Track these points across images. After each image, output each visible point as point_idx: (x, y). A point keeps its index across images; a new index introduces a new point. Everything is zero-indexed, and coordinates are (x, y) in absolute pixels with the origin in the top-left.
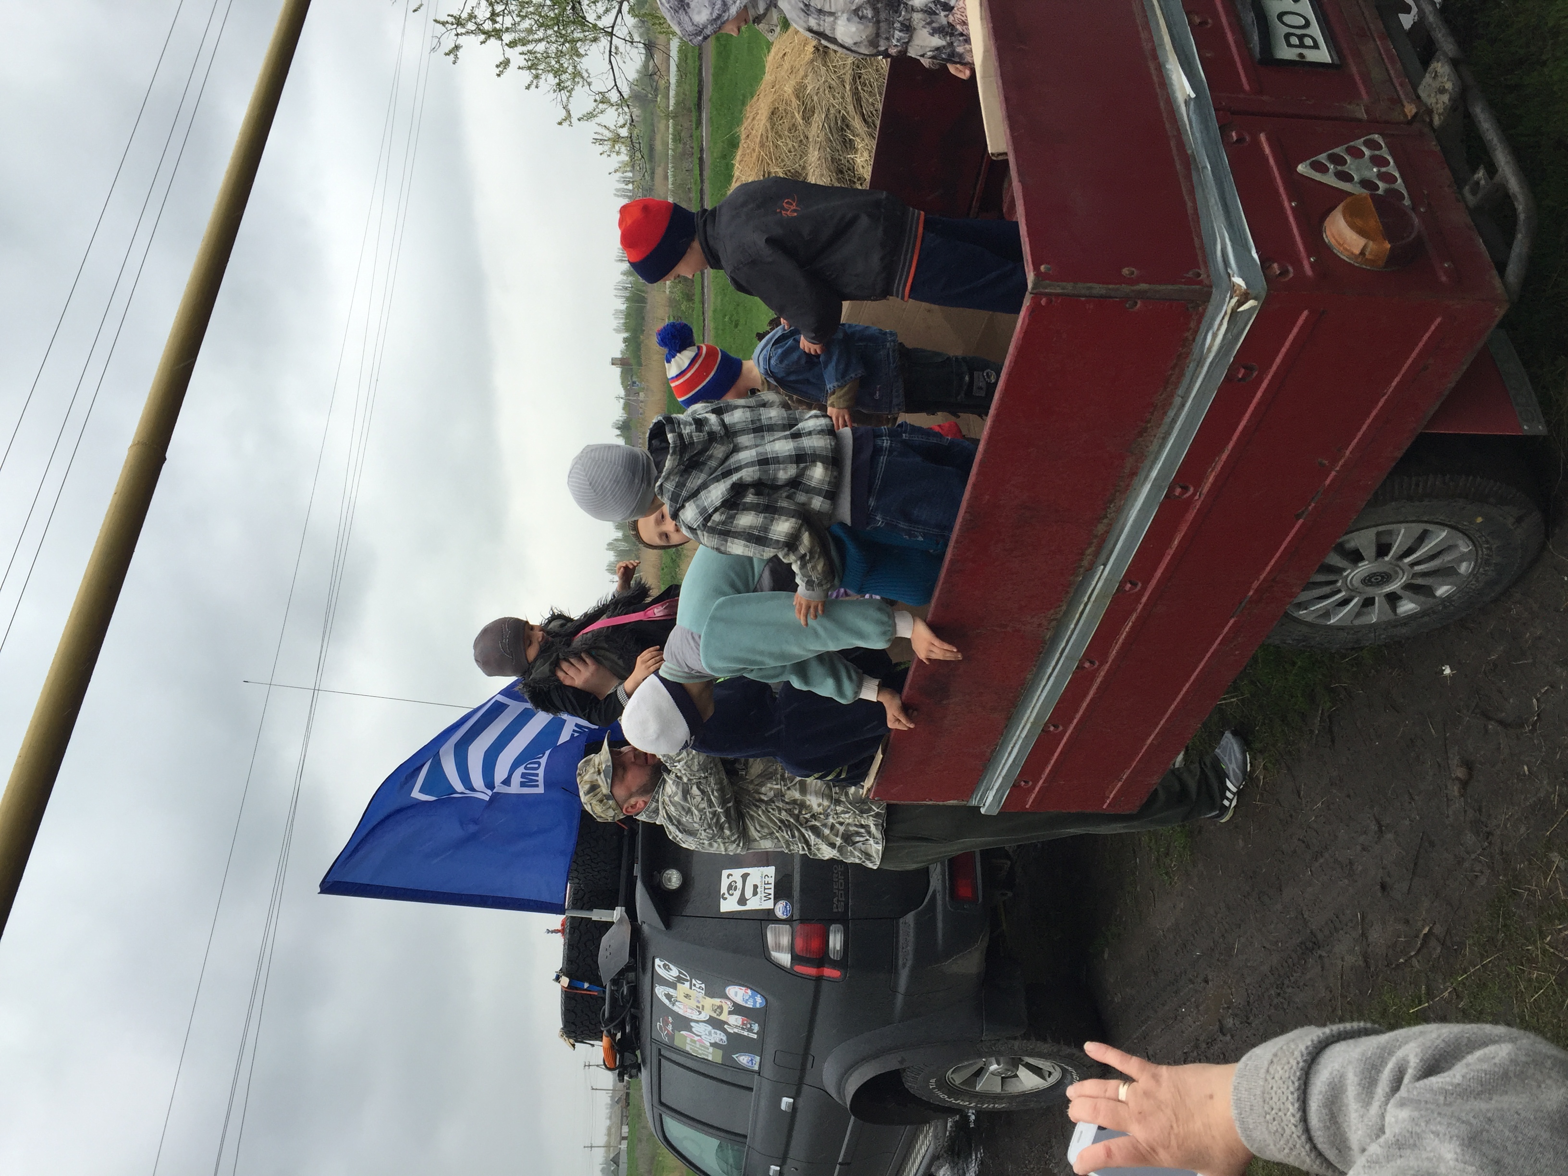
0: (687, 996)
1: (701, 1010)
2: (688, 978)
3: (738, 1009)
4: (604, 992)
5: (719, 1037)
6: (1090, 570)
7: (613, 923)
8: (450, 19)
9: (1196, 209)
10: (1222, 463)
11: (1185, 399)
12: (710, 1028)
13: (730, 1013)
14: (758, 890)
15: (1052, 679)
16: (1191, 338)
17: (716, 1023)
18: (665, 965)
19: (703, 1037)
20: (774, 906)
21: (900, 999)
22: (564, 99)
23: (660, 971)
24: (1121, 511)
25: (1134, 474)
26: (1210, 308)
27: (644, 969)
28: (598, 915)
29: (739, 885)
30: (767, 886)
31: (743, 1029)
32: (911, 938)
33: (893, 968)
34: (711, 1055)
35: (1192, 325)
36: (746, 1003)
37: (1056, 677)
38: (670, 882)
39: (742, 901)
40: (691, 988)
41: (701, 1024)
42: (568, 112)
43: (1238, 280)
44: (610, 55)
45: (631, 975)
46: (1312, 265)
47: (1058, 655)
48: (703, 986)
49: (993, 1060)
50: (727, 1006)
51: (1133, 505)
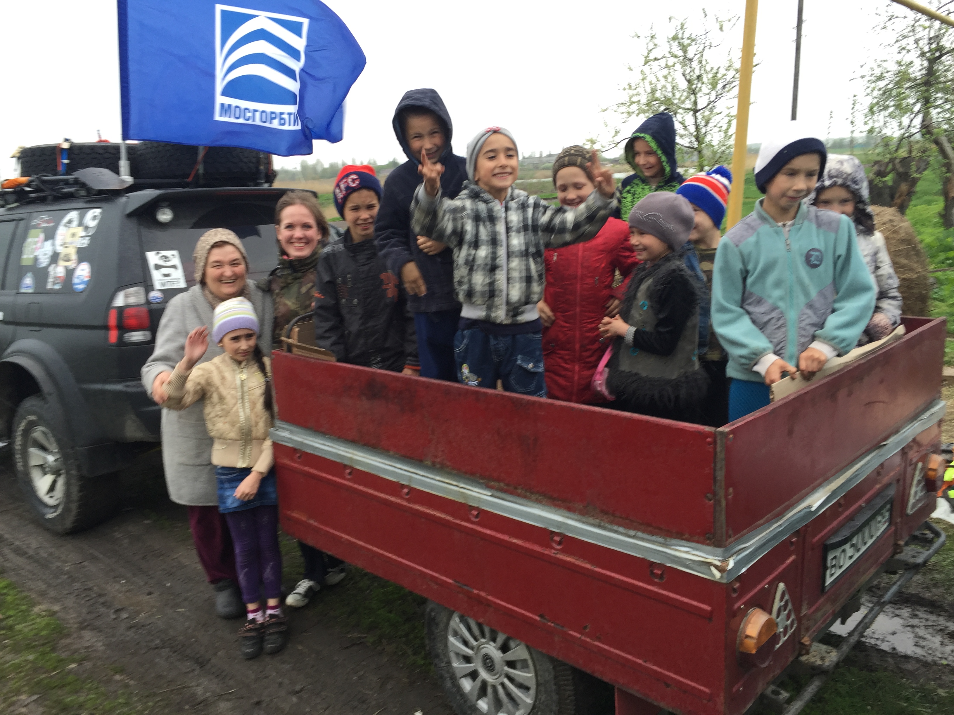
0: (74, 235)
1: (64, 246)
2: (89, 235)
3: (70, 272)
4: (61, 174)
5: (44, 261)
6: (488, 487)
10: (582, 565)
11: (634, 537)
12: (50, 254)
13: (66, 267)
14: (167, 277)
15: (392, 469)
16: (684, 537)
17: (55, 258)
18: (96, 216)
19: (41, 249)
20: (157, 290)
23: (90, 214)
24: (538, 502)
26: (709, 548)
28: (124, 164)
29: (168, 264)
30: (170, 283)
31: (54, 278)
33: (122, 379)
34: (27, 257)
36: (77, 278)
37: (394, 471)
38: (162, 214)
39: (157, 267)
40: (81, 237)
41: (52, 247)
43: (731, 564)
45: (83, 193)
46: (739, 607)
47: (412, 470)
48: (85, 246)
50: (71, 264)
51: (542, 510)
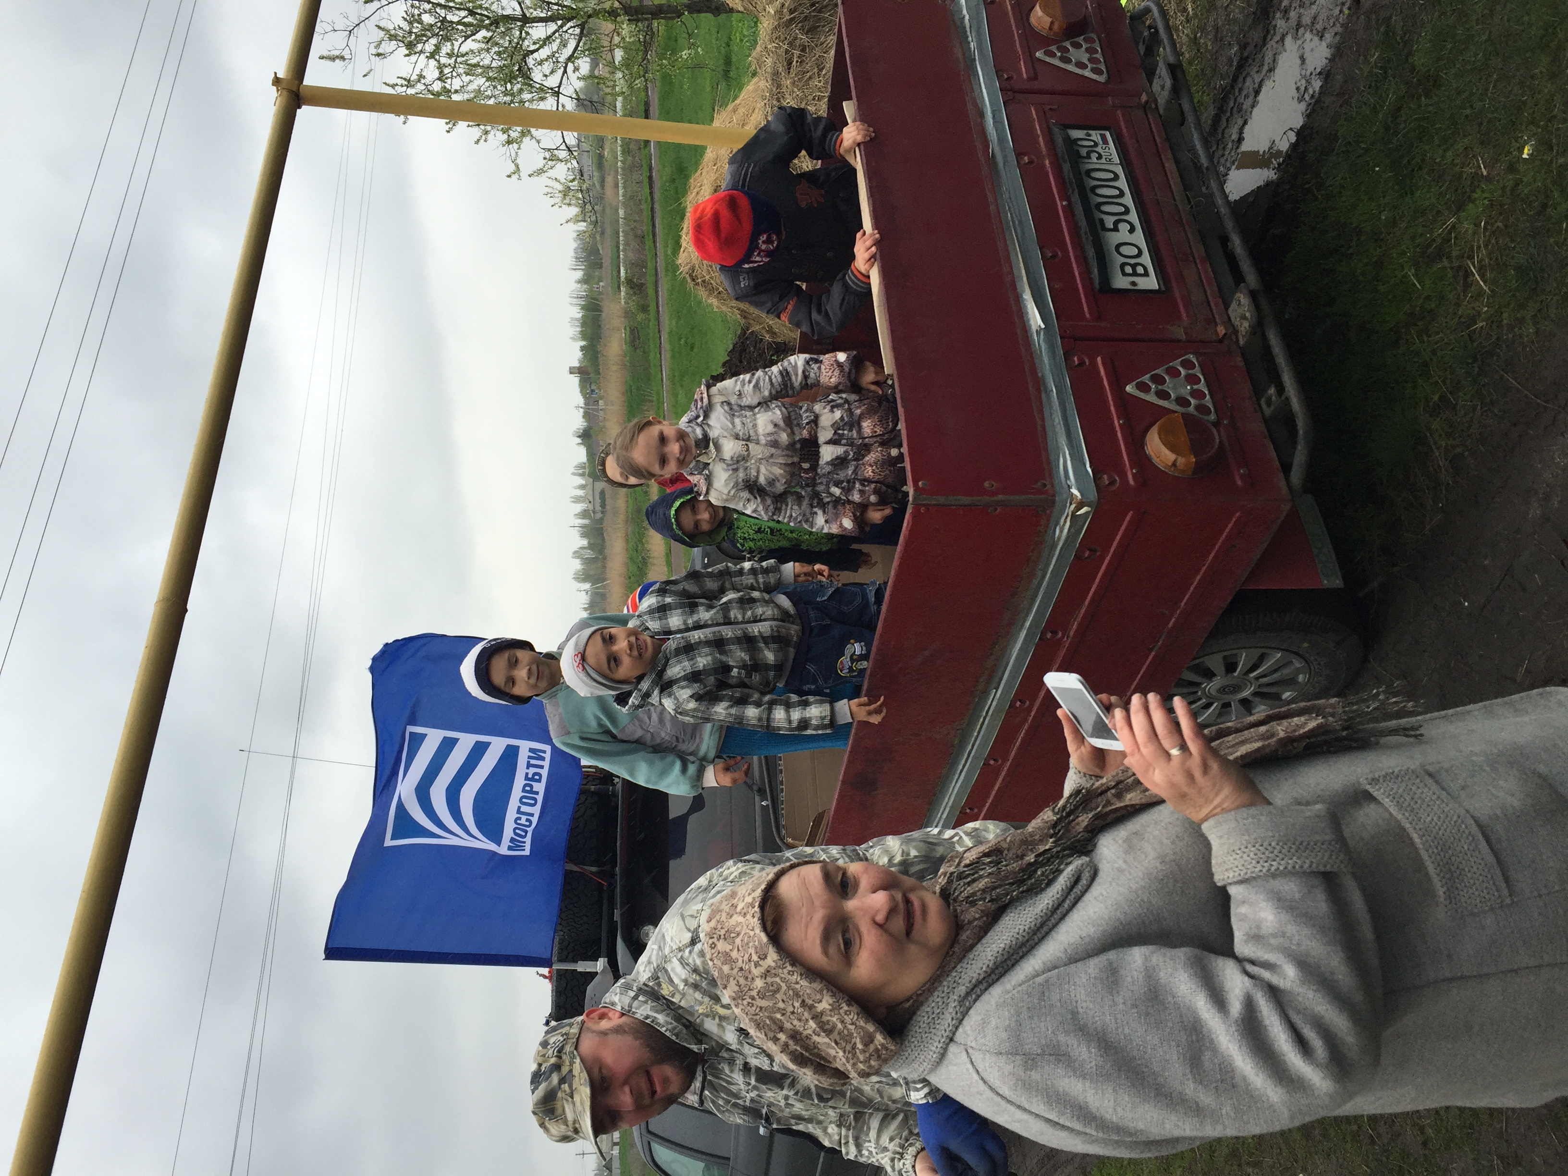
6: (985, 693)
7: (596, 973)
8: (400, 82)
9: (1044, 427)
10: (1082, 614)
11: (1045, 573)
15: (963, 774)
22: (513, 153)
24: (1004, 649)
26: (1056, 511)
28: (582, 966)
35: (1043, 522)
37: (967, 772)
42: (517, 166)
43: (1074, 491)
46: (1134, 475)
47: (966, 755)
51: (1014, 646)
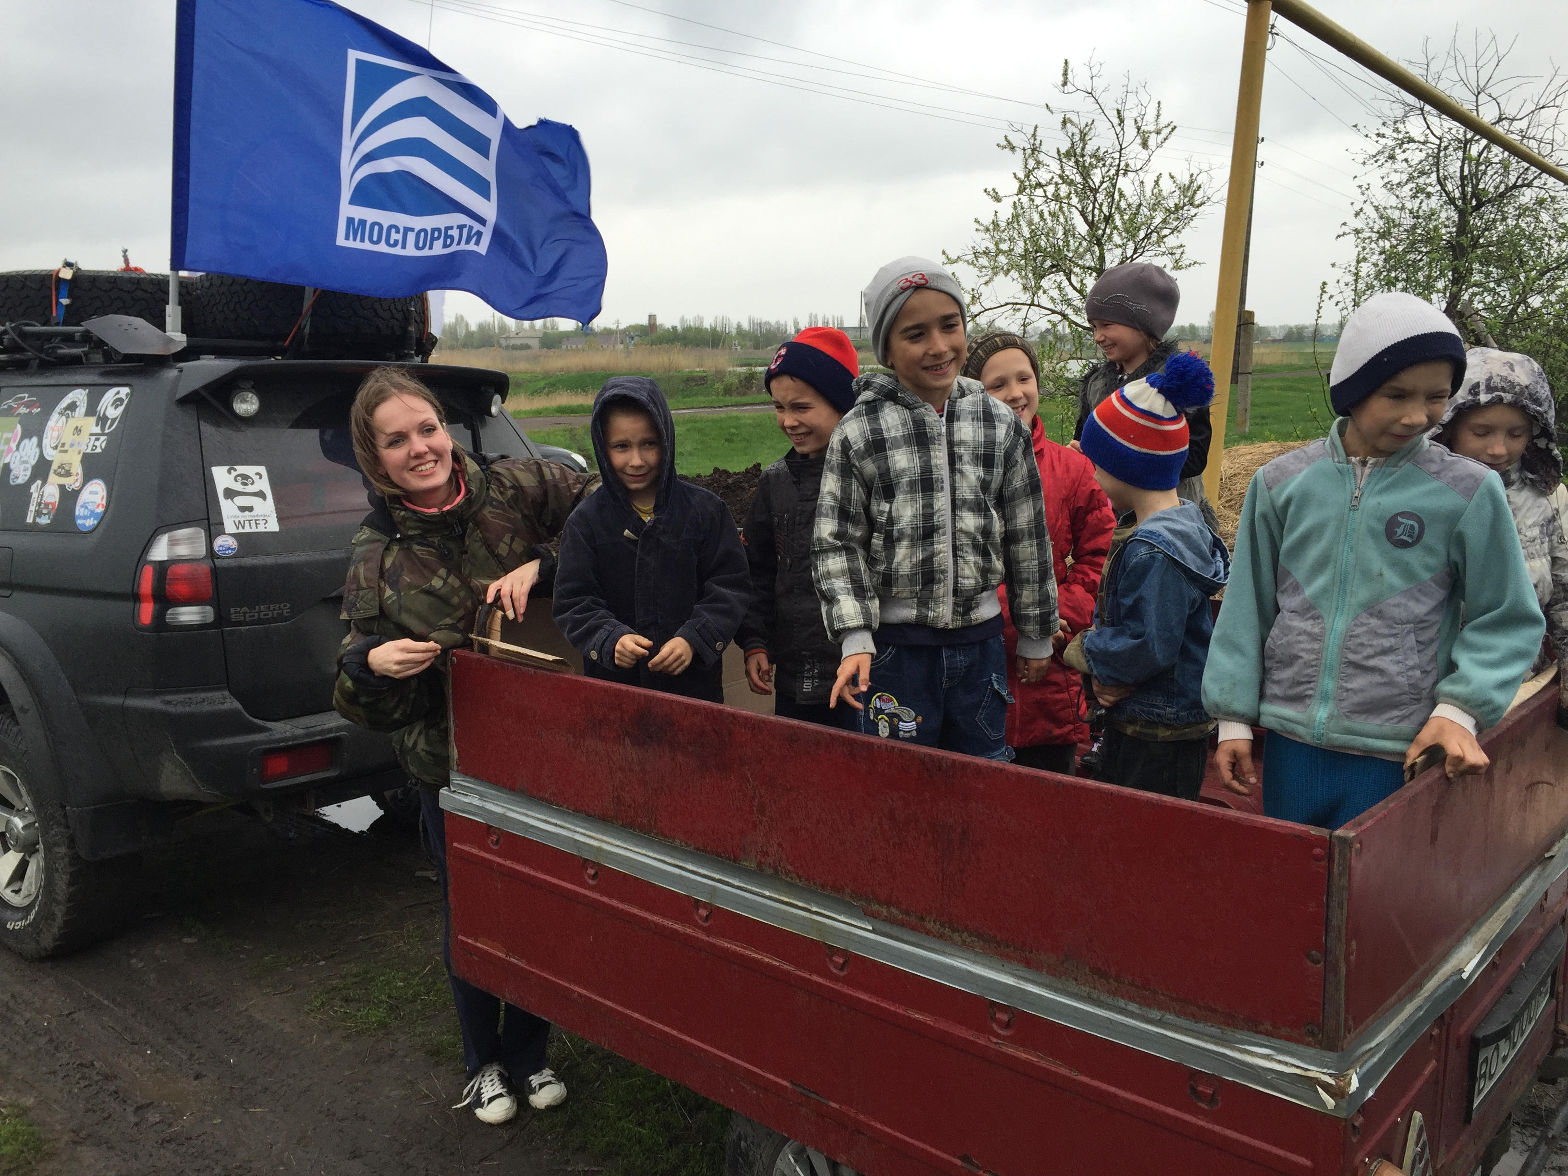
0: (78, 430)
1: (59, 448)
2: (107, 431)
3: (69, 497)
4: (57, 324)
5: (21, 474)
6: (868, 916)
7: (165, 332)
8: (1037, 143)
10: (1053, 1069)
11: (1156, 1023)
12: (33, 462)
13: (62, 487)
14: (247, 513)
15: (676, 870)
16: (1261, 1028)
17: (42, 469)
18: (121, 400)
19: (17, 453)
20: (229, 534)
21: (117, 701)
22: (967, 258)
23: (110, 395)
24: (965, 948)
25: (1028, 964)
26: (1311, 1051)
27: (104, 374)
28: (173, 312)
29: (250, 489)
30: (253, 523)
31: (39, 504)
32: (206, 708)
33: (159, 688)
36: (82, 507)
37: (681, 876)
38: (241, 402)
39: (230, 494)
40: (92, 435)
41: (38, 450)
42: (955, 261)
44: (1013, 304)
45: (98, 357)
48: (99, 450)
49: (31, 819)
50: (73, 482)
51: (974, 962)
